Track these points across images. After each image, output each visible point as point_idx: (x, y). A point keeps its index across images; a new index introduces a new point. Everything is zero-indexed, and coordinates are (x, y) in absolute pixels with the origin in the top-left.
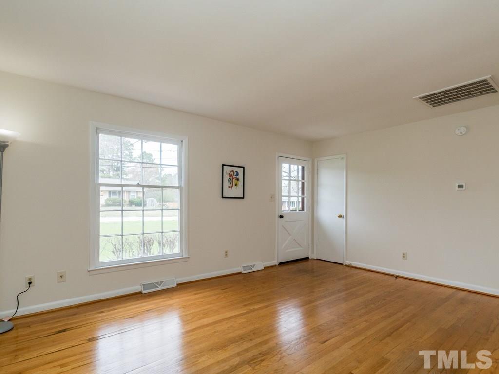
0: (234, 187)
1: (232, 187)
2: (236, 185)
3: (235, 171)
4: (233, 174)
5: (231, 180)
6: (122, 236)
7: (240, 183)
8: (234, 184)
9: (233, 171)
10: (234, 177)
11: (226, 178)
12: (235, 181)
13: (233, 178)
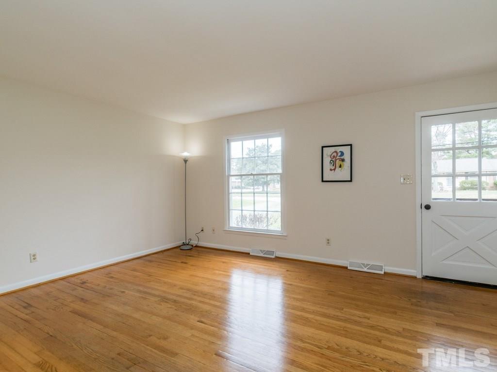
0: (338, 169)
1: (334, 170)
2: (340, 166)
3: (338, 151)
4: (336, 155)
5: (333, 162)
6: (242, 210)
7: (347, 164)
8: (338, 165)
9: (336, 152)
10: (338, 158)
11: (327, 160)
12: (338, 163)
13: (336, 160)
